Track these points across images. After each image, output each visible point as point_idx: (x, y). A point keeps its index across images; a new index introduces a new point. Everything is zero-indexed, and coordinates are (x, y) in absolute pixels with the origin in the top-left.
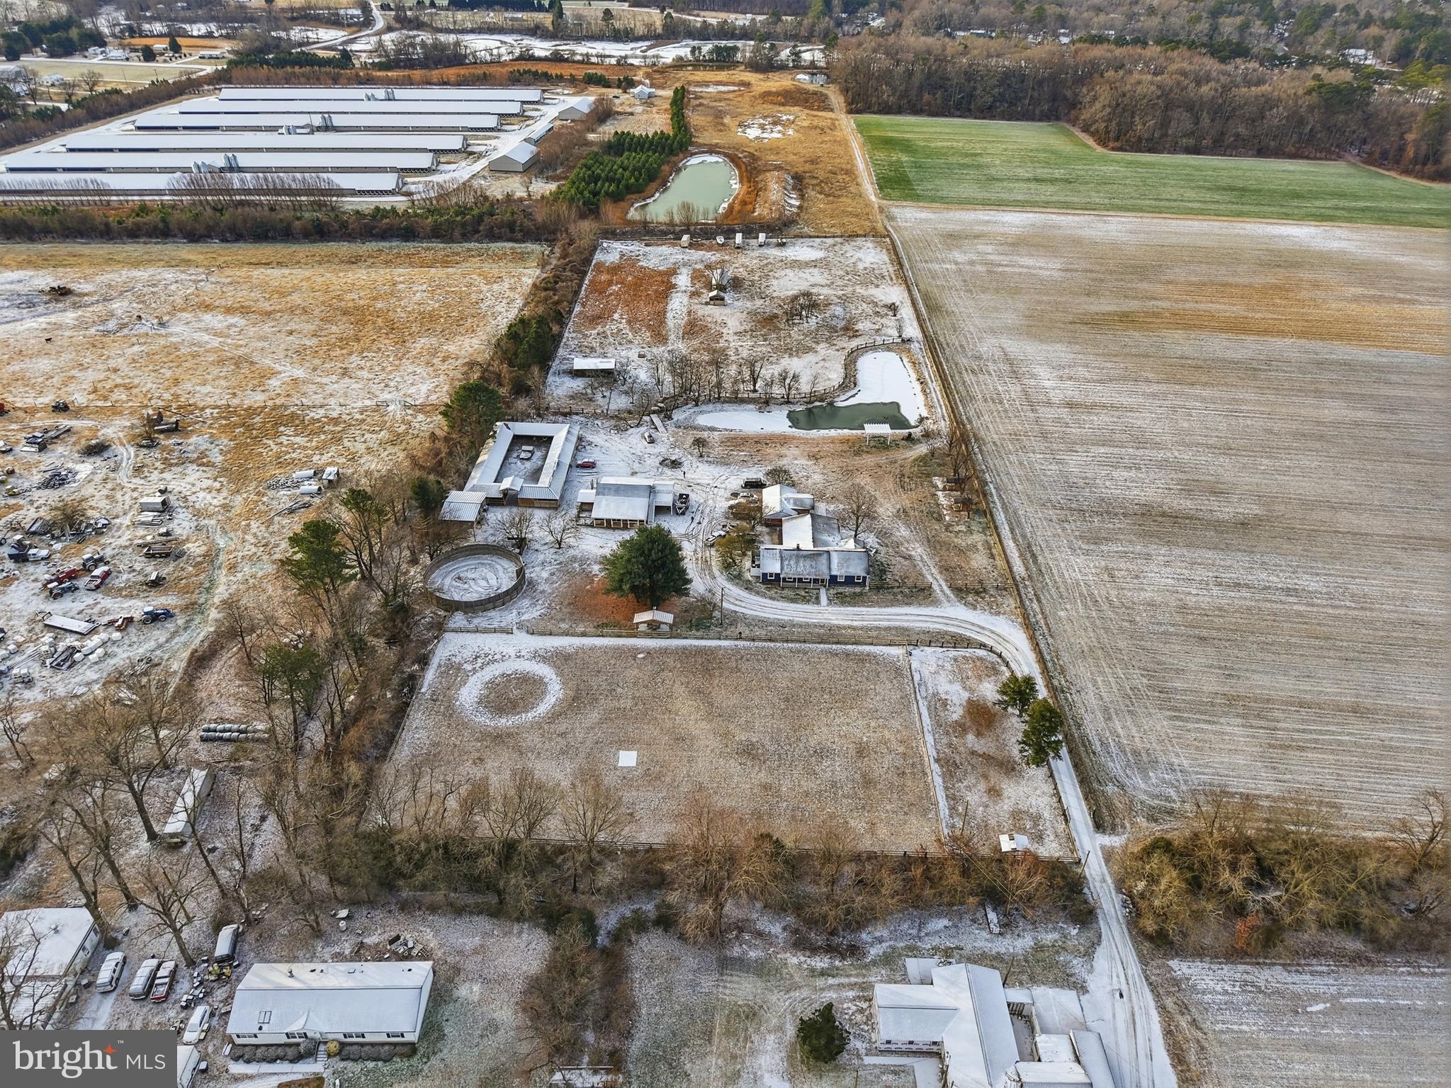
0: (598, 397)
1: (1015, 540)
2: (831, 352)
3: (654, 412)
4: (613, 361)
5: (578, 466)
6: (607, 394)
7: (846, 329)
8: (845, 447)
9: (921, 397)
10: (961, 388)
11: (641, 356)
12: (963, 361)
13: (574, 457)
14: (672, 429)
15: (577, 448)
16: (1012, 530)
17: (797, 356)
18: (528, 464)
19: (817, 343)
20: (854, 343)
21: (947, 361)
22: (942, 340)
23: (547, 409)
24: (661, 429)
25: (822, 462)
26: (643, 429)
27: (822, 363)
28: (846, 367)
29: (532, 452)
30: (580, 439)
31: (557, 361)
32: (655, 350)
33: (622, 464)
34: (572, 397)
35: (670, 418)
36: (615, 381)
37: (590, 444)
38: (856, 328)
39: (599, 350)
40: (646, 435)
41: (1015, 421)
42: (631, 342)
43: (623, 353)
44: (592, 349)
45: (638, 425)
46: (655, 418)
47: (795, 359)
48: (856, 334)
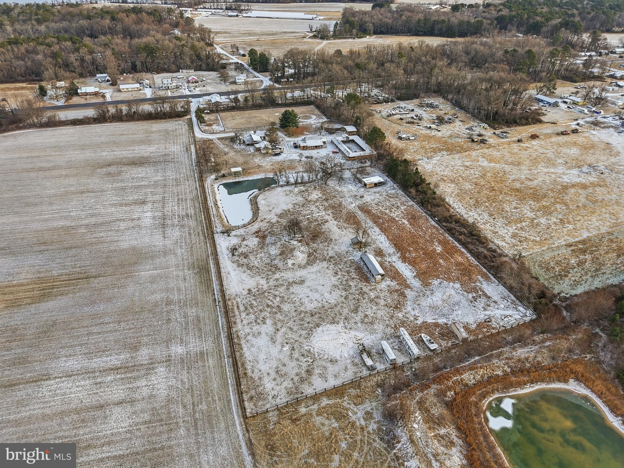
1: (191, 152)
2: (268, 217)
7: (264, 237)
8: (249, 171)
9: (218, 198)
10: (197, 205)
12: (192, 223)
16: (191, 154)
17: (286, 211)
19: (278, 222)
20: (256, 227)
21: (201, 221)
22: (202, 237)
25: (256, 165)
27: (271, 208)
28: (258, 209)
38: (258, 239)
41: (175, 191)
47: (286, 209)
48: (257, 233)
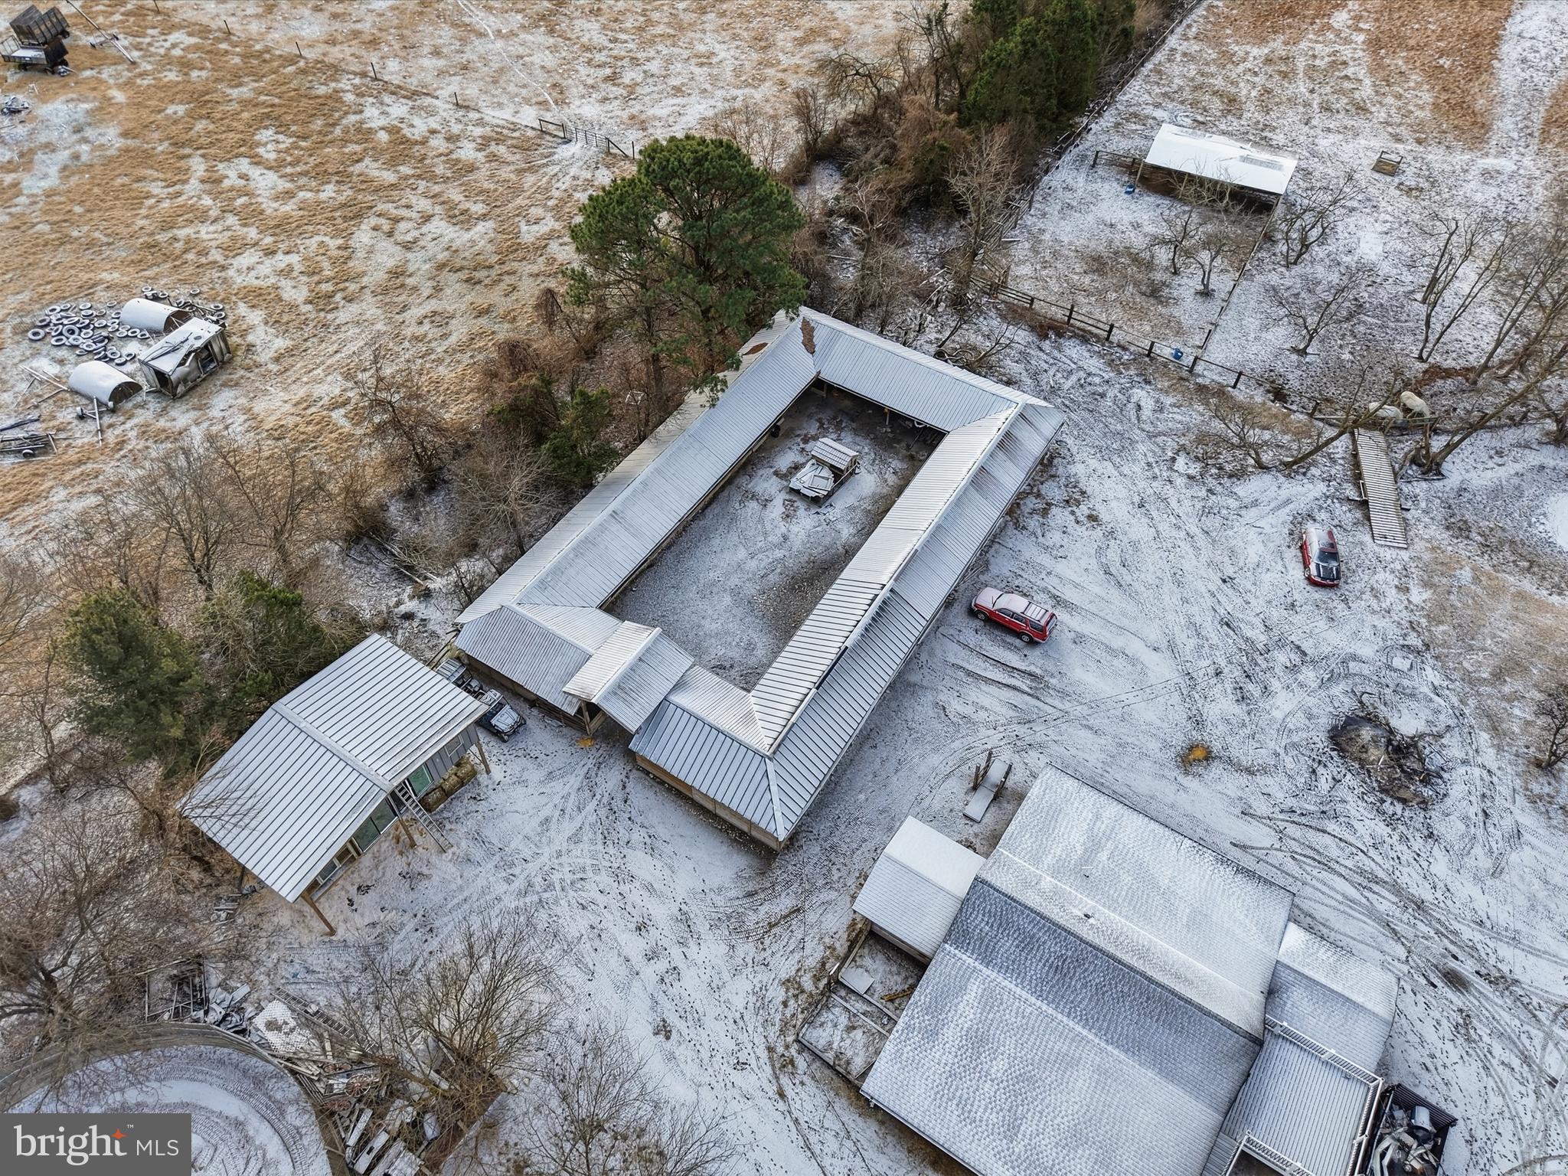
0: (1188, 285)
3: (1374, 423)
4: (1289, 164)
5: (974, 612)
6: (1221, 283)
11: (1386, 167)
13: (979, 566)
14: (1430, 531)
15: (1013, 512)
18: (806, 522)
23: (995, 288)
24: (1384, 519)
26: (1307, 491)
29: (840, 476)
30: (1047, 464)
31: (1108, 119)
32: (1435, 156)
33: (1161, 669)
34: (1098, 264)
35: (1430, 466)
36: (1269, 238)
37: (1075, 497)
39: (1252, 113)
40: (1316, 538)
42: (1361, 109)
43: (1325, 143)
44: (1232, 104)
45: (1295, 467)
46: (1372, 450)
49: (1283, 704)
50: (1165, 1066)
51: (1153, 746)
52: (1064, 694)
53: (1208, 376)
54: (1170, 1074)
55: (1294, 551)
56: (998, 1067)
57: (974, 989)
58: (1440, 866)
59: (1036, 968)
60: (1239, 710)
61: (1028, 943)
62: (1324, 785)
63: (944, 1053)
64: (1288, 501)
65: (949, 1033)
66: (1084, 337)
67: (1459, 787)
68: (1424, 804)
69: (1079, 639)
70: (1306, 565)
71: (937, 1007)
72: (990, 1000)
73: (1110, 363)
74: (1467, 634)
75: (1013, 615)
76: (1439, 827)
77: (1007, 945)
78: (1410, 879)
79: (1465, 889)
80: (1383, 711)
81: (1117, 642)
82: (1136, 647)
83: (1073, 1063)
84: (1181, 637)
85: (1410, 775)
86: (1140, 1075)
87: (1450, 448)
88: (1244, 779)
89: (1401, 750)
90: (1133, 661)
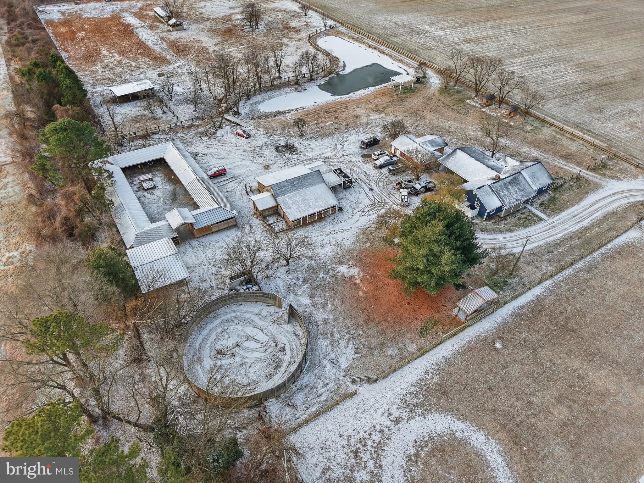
0: (159, 114)
3: (223, 113)
14: (250, 121)
24: (243, 124)
26: (227, 129)
32: (166, 69)
33: (246, 162)
35: (238, 113)
37: (196, 154)
45: (221, 127)
46: (227, 117)
49: (266, 153)
50: (314, 184)
51: (260, 171)
52: (240, 176)
53: (186, 124)
54: (315, 184)
55: (238, 137)
56: (300, 203)
57: (287, 199)
58: (307, 154)
59: (290, 189)
60: (263, 159)
61: (286, 186)
62: (284, 157)
63: (293, 208)
64: (227, 132)
65: (291, 206)
66: (155, 133)
67: (296, 144)
68: (297, 150)
69: (230, 169)
70: (243, 136)
71: (286, 205)
72: (290, 198)
73: (166, 134)
74: (273, 129)
75: (218, 171)
76: (301, 150)
77: (284, 190)
78: (306, 158)
79: (312, 154)
80: (278, 145)
81: (235, 164)
82: (239, 163)
83: (306, 194)
84: (242, 157)
85: (291, 148)
86: (313, 188)
87: (238, 108)
88: (275, 165)
89: (286, 146)
90: (241, 165)
